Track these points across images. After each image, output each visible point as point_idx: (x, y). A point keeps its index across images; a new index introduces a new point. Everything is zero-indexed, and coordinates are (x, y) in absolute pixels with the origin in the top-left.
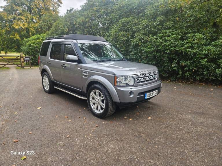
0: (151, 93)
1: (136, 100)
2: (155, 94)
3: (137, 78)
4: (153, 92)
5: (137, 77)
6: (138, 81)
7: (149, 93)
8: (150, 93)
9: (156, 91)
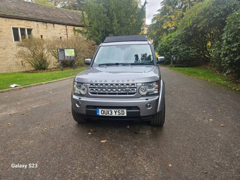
0: (109, 110)
1: (85, 113)
2: (117, 113)
3: (90, 88)
4: (113, 111)
5: (90, 86)
6: (92, 91)
7: (104, 110)
8: (106, 110)
9: (121, 110)
